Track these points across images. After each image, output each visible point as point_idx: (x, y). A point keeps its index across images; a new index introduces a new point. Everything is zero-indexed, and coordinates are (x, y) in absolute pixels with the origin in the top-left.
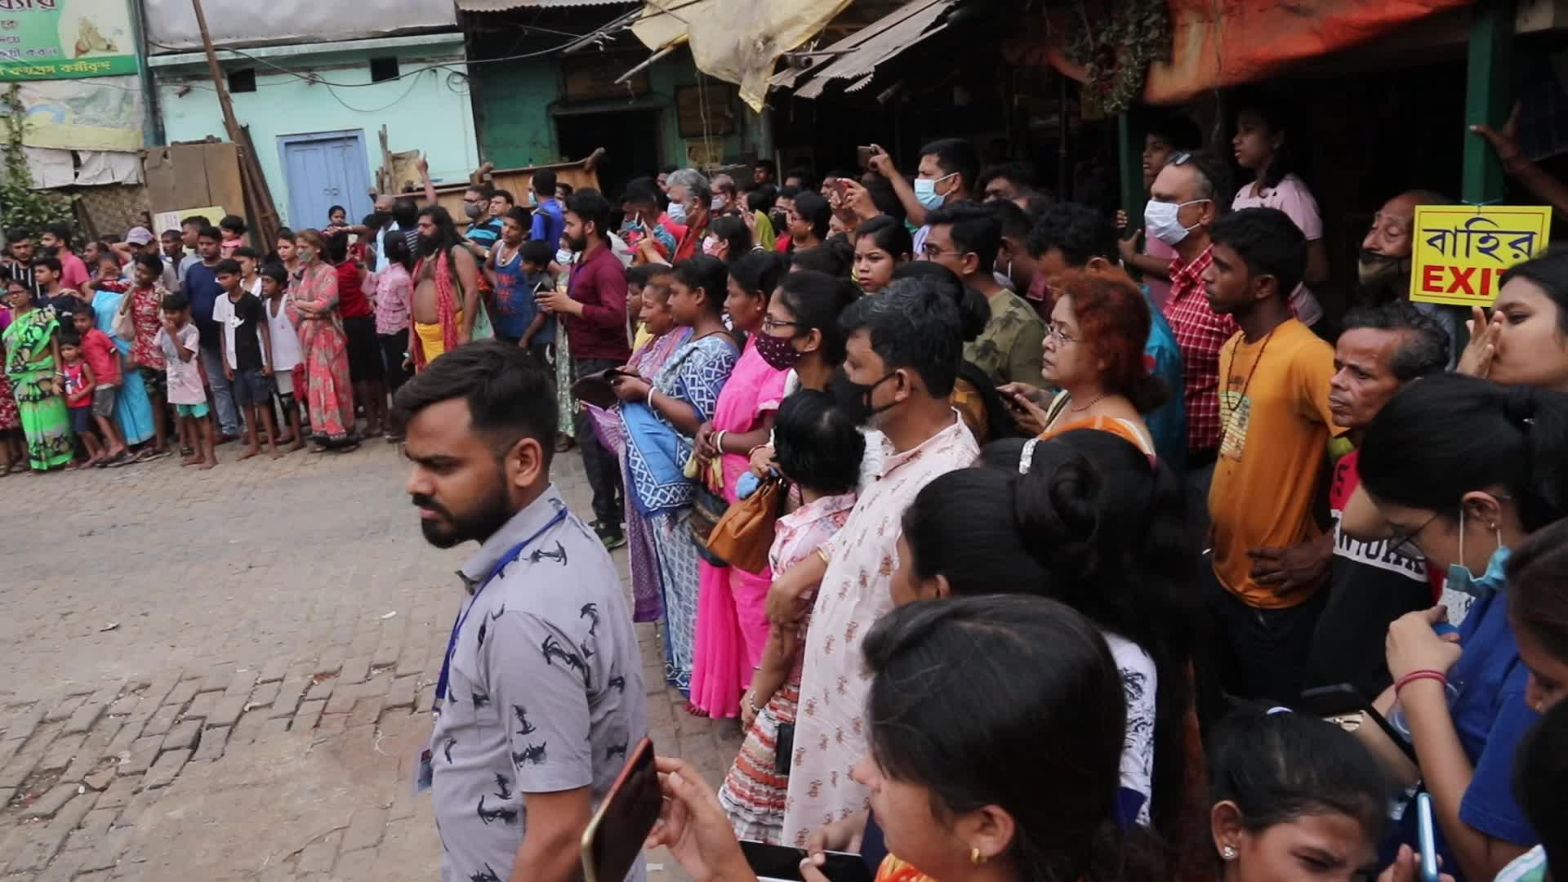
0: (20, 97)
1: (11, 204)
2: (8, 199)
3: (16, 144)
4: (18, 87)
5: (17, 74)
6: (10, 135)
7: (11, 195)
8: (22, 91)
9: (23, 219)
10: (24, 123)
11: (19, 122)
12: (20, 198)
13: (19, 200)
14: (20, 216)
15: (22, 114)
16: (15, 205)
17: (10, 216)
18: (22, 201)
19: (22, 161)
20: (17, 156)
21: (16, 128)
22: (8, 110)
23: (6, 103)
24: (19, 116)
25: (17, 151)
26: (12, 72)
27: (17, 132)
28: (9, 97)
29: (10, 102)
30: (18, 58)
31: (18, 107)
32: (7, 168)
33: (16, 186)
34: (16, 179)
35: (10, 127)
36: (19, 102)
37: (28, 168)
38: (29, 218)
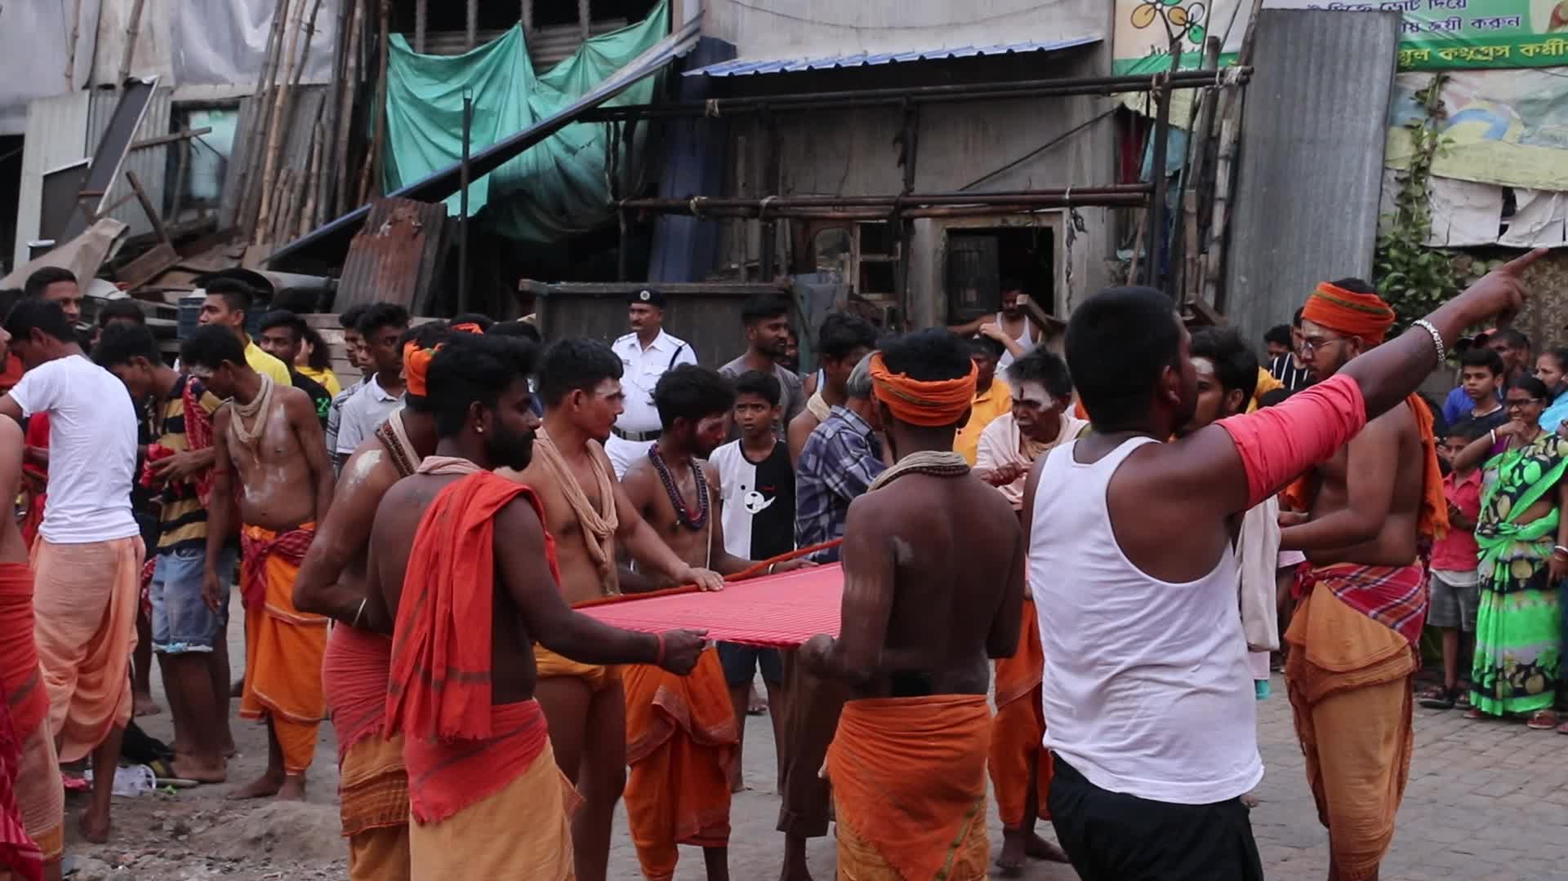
0: (1444, 96)
1: (1389, 267)
2: (1386, 259)
3: (1420, 171)
4: (1446, 80)
5: (1450, 58)
6: (1414, 157)
7: (1393, 253)
8: (1450, 87)
9: (1401, 294)
10: (1441, 138)
11: (1434, 136)
12: (1405, 258)
13: (1401, 262)
14: (1398, 287)
15: (1440, 124)
16: (1395, 269)
17: (1383, 286)
18: (1408, 264)
19: (1423, 199)
20: (1416, 191)
21: (1426, 146)
22: (1421, 115)
23: (1420, 105)
24: (1435, 125)
25: (1418, 182)
26: (1442, 55)
27: (1425, 153)
28: (1429, 95)
29: (1428, 104)
30: (1456, 32)
31: (1437, 112)
32: (1399, 209)
33: (1404, 239)
34: (1406, 227)
35: (1418, 145)
36: (1442, 104)
37: (1429, 212)
38: (1410, 292)
